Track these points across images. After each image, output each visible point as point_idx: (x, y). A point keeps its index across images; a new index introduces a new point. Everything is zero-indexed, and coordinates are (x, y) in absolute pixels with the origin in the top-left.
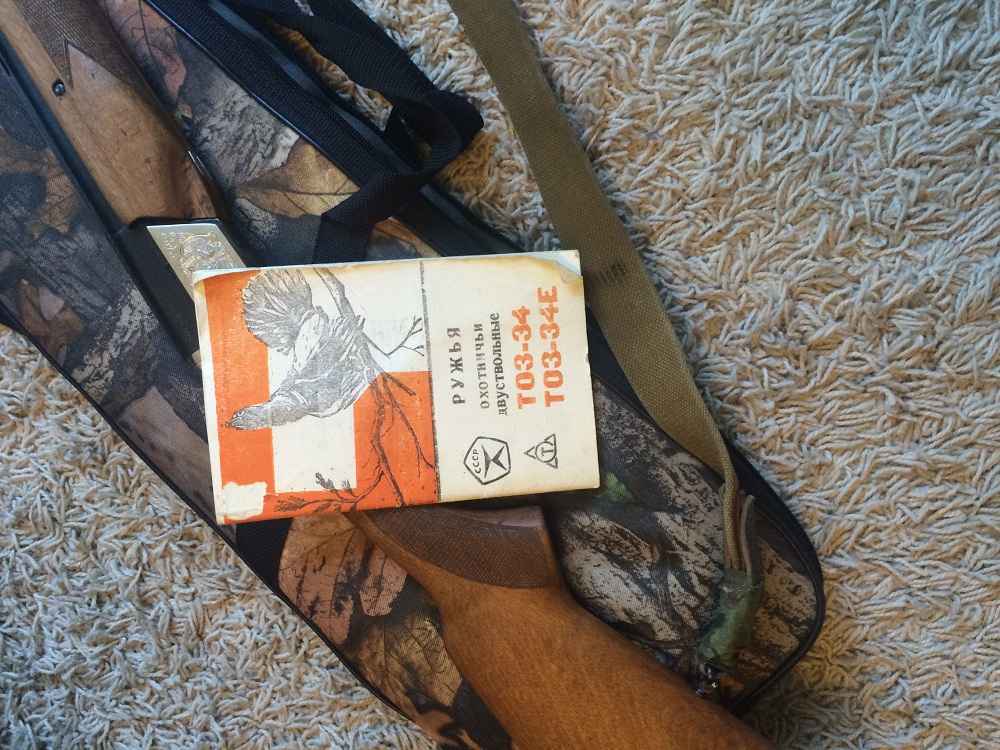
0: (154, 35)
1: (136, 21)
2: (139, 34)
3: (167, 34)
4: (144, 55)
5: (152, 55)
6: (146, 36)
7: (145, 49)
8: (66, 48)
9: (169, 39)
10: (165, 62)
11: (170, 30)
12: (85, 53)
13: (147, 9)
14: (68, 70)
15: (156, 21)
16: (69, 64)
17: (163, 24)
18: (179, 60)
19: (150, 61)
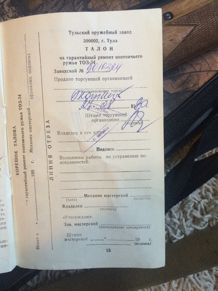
0: (195, 77)
1: (205, 67)
2: (198, 68)
3: (195, 85)
4: (185, 69)
5: (184, 74)
6: (196, 72)
7: (189, 70)
8: (192, 25)
9: (191, 86)
10: (179, 81)
11: (197, 87)
12: (187, 37)
13: (211, 75)
14: (178, 24)
15: (203, 79)
16: (182, 25)
17: (201, 83)
18: (179, 89)
19: (181, 72)
